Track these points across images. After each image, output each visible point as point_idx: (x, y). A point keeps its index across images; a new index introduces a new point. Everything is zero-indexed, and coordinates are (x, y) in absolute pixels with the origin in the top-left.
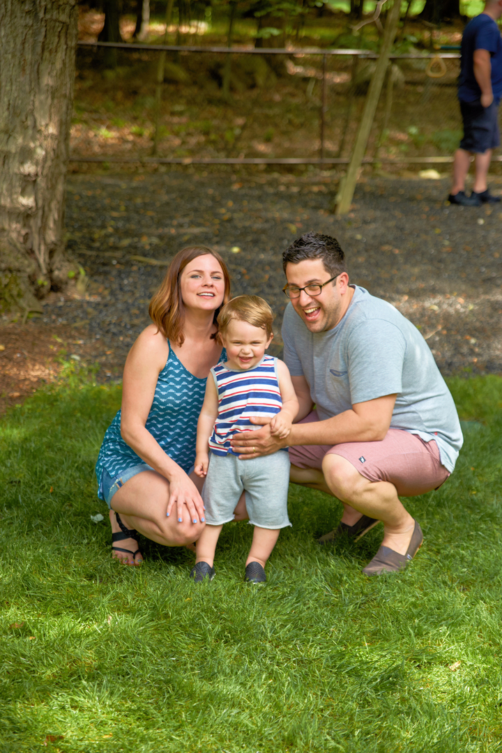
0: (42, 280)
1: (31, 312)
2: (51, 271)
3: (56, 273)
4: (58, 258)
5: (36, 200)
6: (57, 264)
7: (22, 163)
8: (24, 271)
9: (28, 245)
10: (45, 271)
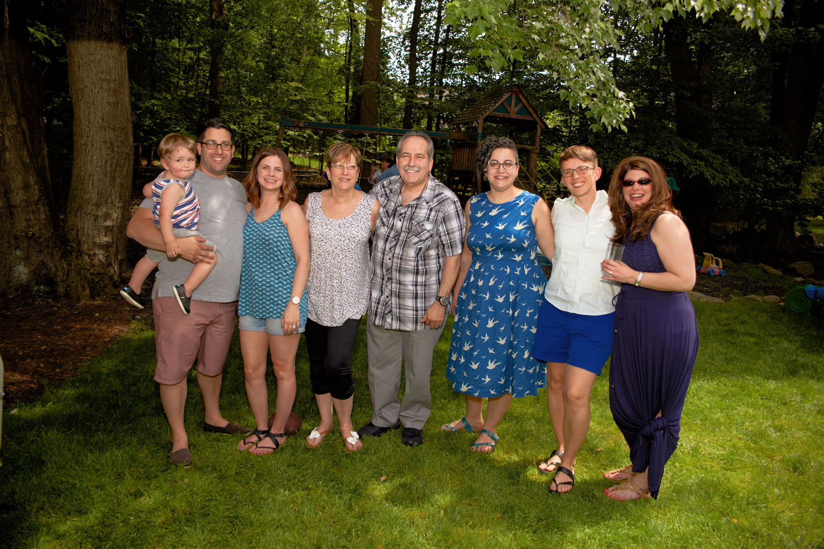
0: (116, 278)
1: (111, 295)
2: (120, 274)
3: (124, 274)
4: (124, 267)
5: (113, 239)
6: (124, 270)
7: (105, 221)
8: (107, 274)
9: (109, 261)
10: (118, 274)
